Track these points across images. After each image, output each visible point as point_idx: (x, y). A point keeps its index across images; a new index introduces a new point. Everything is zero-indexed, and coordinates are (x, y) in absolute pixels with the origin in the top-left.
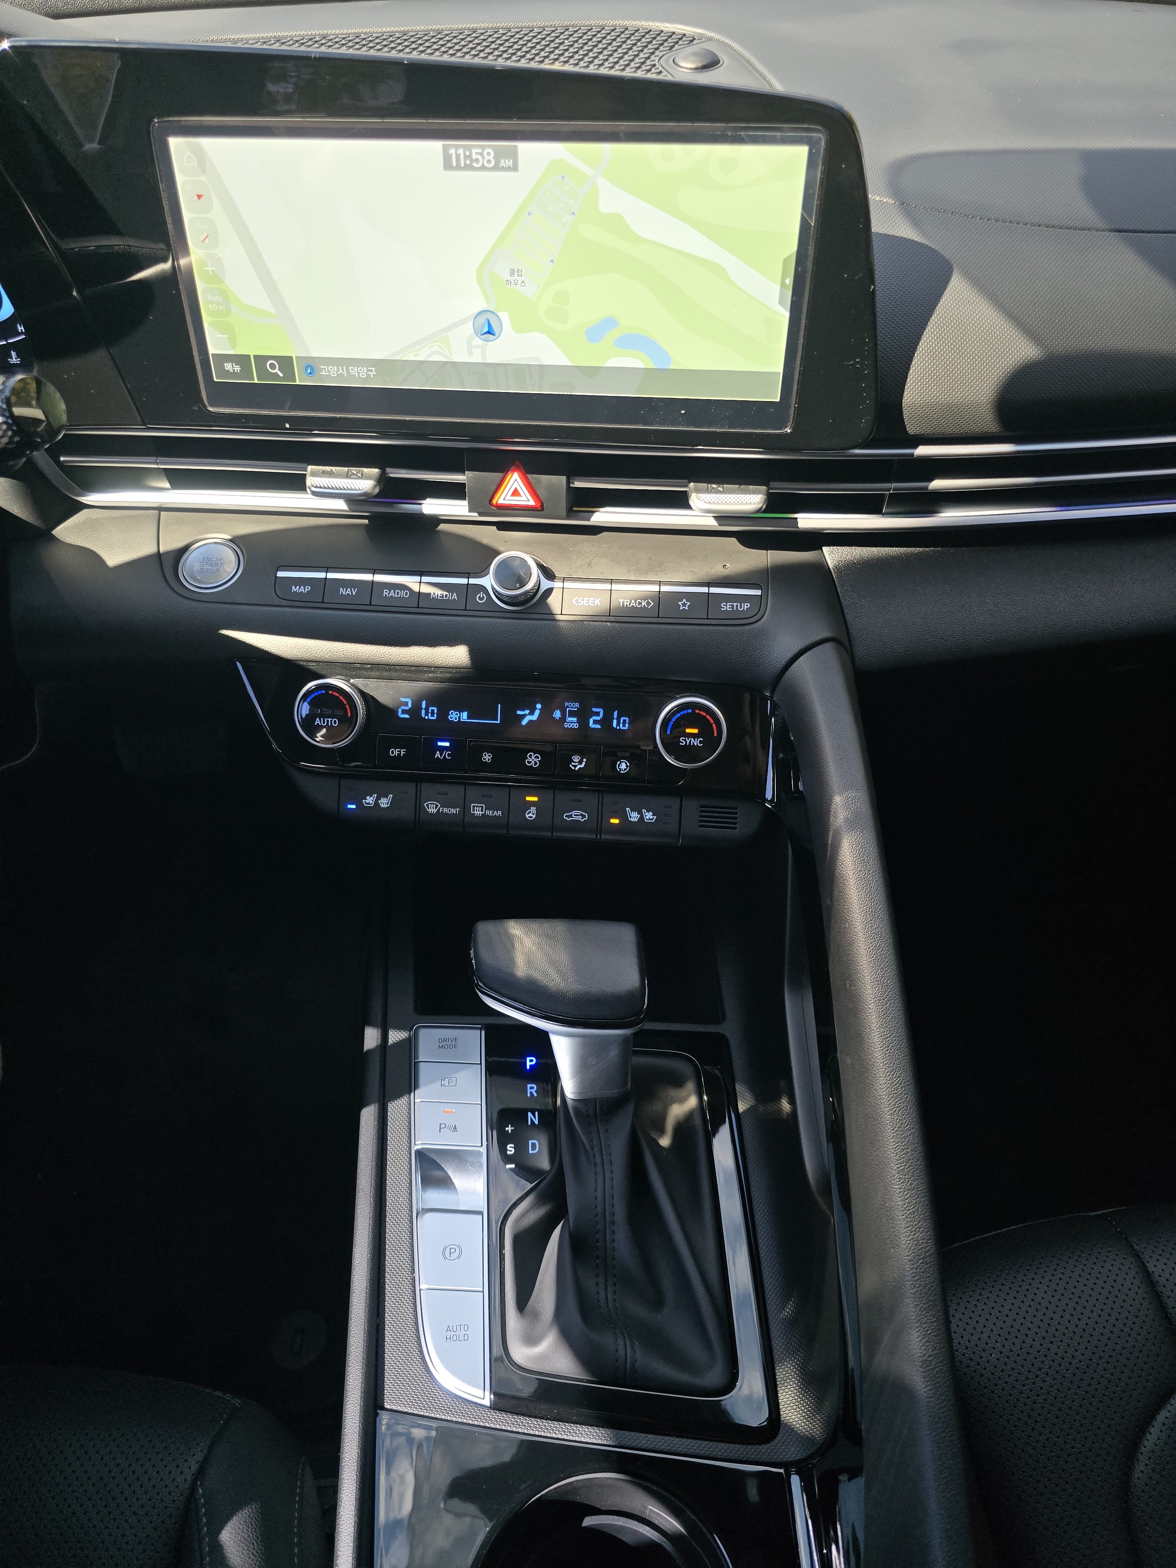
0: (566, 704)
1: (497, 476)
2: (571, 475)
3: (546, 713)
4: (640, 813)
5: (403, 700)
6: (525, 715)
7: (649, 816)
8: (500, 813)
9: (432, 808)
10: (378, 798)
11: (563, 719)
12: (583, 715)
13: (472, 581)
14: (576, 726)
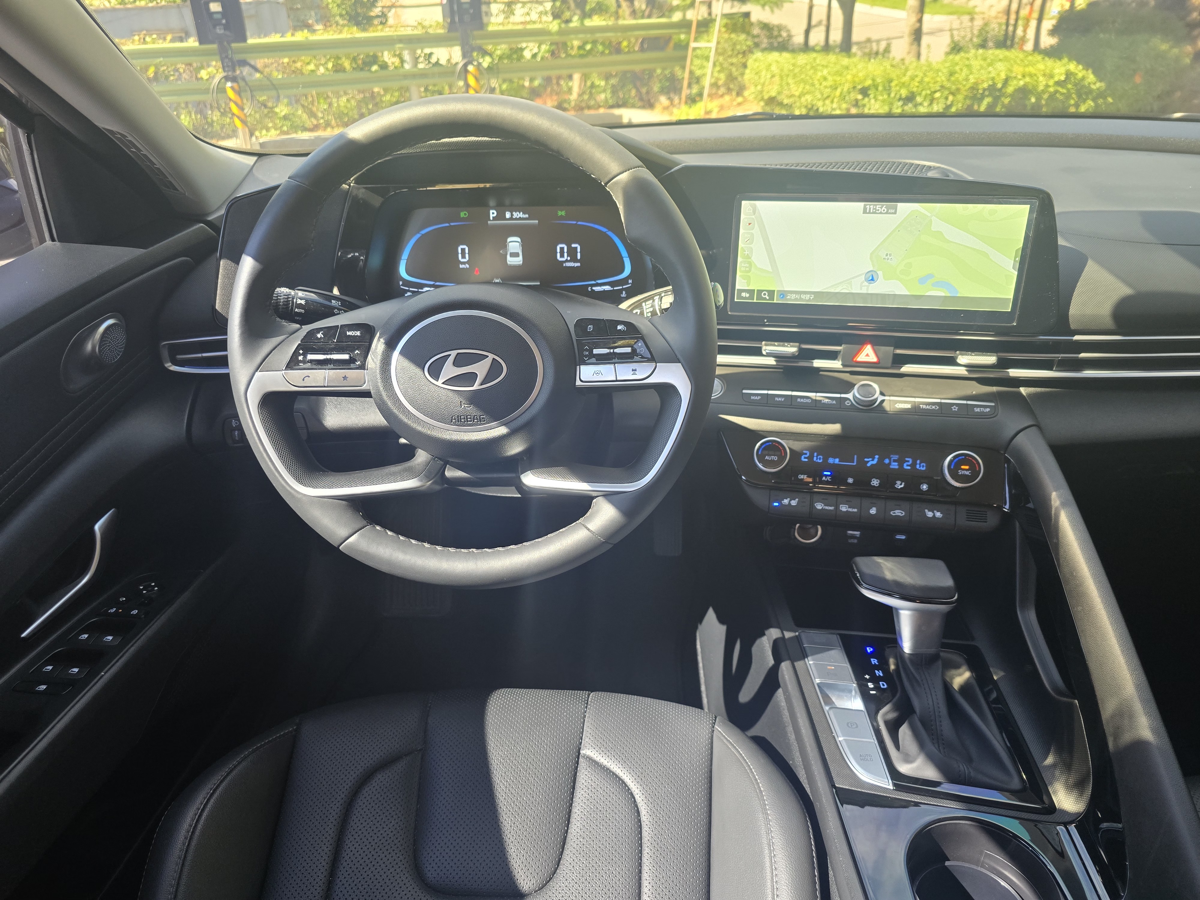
0: (892, 456)
1: (857, 347)
2: (897, 347)
3: (881, 460)
4: (933, 512)
5: (805, 452)
6: (869, 461)
7: (938, 514)
8: (855, 510)
9: (819, 506)
10: (790, 500)
11: (890, 464)
12: (901, 462)
13: (843, 396)
14: (897, 467)
